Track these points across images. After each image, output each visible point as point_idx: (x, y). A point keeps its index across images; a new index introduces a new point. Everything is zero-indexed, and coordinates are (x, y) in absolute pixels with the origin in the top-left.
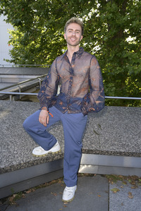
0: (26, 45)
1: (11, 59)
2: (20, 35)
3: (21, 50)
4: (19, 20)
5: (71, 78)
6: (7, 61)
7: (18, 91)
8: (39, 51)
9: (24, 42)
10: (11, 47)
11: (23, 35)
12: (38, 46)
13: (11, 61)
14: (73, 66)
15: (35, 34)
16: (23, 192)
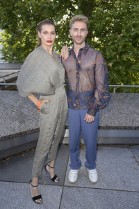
0: (12, 44)
2: (8, 37)
3: (10, 49)
4: (5, 24)
7: (3, 82)
8: (25, 50)
10: (1, 47)
11: (10, 36)
12: (24, 45)
14: (79, 62)
15: (20, 35)
16: (4, 159)
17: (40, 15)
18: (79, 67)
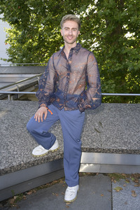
0: (23, 43)
1: (8, 58)
2: (16, 34)
3: (19, 49)
4: (15, 18)
6: (5, 60)
7: (16, 90)
8: (37, 49)
9: (22, 41)
10: (9, 46)
11: (20, 33)
12: (35, 44)
13: (9, 61)
14: (70, 62)
15: (32, 32)
16: (24, 193)
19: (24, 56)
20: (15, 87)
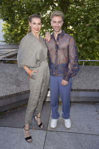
1: (4, 40)
2: (8, 26)
3: (10, 35)
4: (7, 17)
5: (57, 51)
6: (2, 41)
8: (20, 35)
9: (11, 30)
10: (4, 33)
11: (10, 26)
12: (19, 32)
13: (4, 42)
14: (58, 43)
15: (17, 25)
17: (31, 11)
18: (57, 47)
19: (12, 39)
20: (4, 56)
